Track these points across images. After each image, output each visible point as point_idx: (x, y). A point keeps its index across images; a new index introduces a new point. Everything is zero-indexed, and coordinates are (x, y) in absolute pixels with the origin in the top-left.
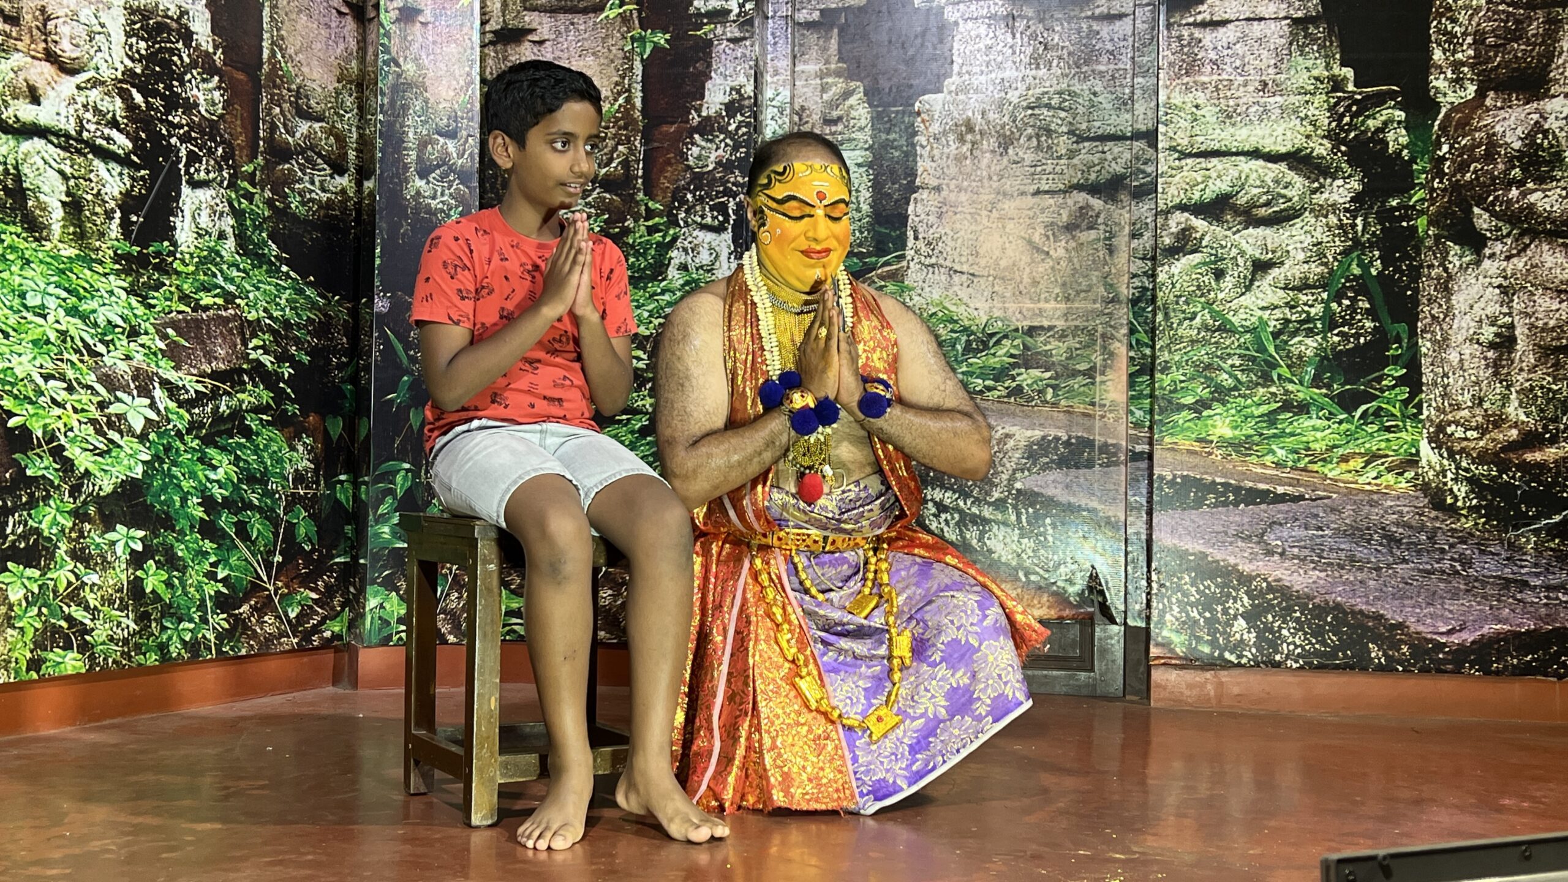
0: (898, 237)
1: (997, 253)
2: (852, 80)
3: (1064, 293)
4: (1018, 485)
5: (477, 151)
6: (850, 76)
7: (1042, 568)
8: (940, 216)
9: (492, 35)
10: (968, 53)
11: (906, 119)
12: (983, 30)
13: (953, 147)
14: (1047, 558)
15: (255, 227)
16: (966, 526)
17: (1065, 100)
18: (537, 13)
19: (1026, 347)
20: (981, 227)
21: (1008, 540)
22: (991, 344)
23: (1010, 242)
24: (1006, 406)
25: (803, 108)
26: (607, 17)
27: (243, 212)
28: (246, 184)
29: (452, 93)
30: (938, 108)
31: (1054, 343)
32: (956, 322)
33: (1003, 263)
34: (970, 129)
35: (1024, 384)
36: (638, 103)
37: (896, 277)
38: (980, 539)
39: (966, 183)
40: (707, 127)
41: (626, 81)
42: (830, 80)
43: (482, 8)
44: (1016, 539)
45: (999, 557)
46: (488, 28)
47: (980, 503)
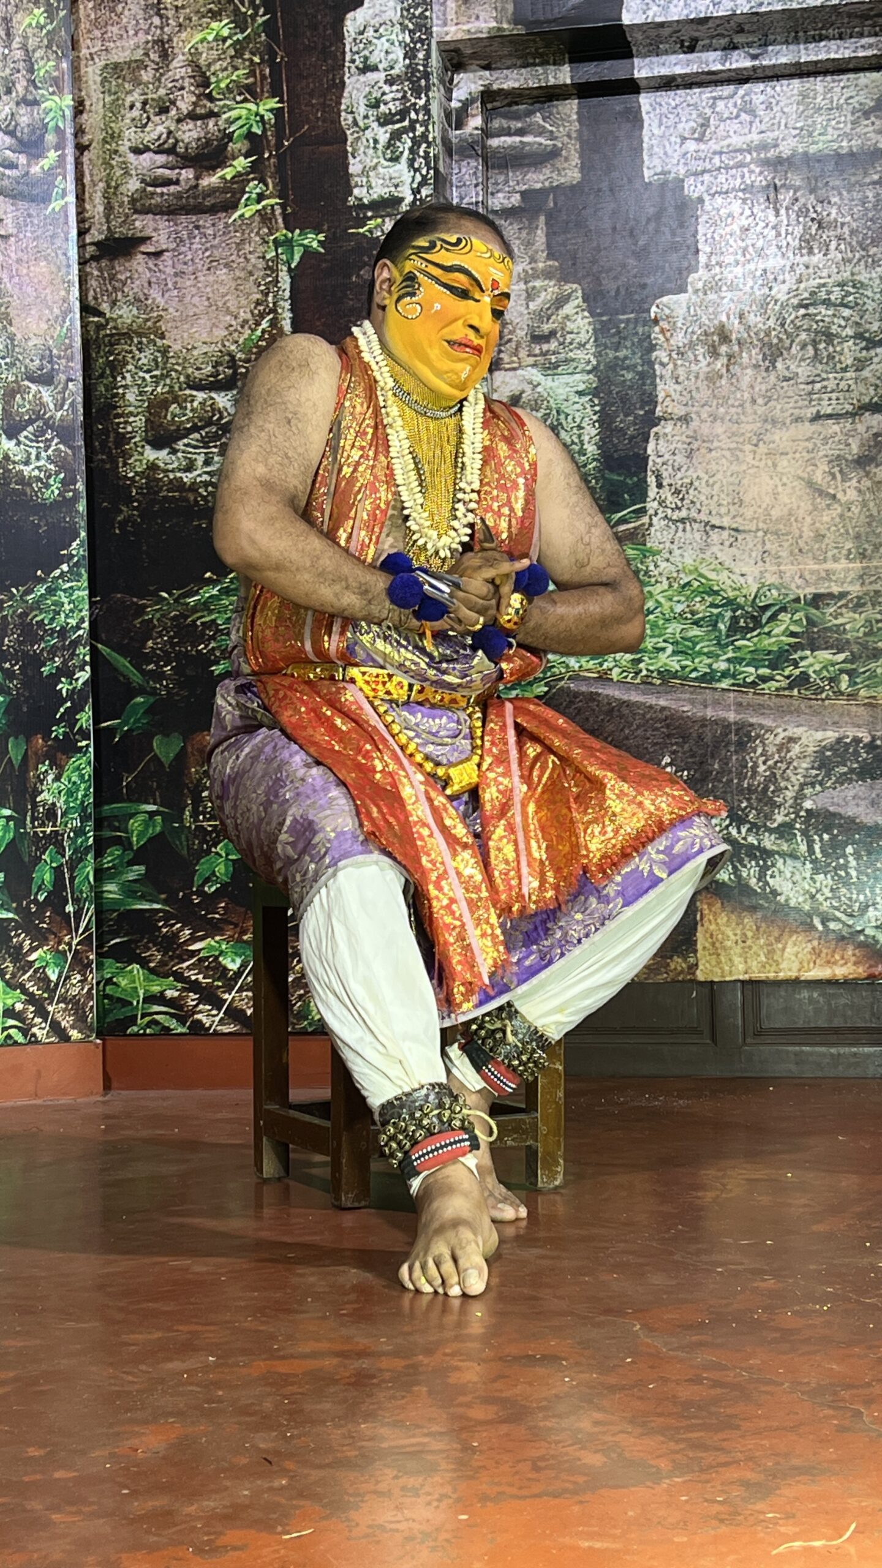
0: (636, 485)
1: (768, 500)
2: (567, 282)
3: (858, 547)
4: (808, 804)
5: (80, 399)
6: (564, 277)
7: (844, 912)
8: (690, 455)
9: (93, 248)
10: (717, 238)
11: (640, 330)
12: (736, 207)
13: (704, 363)
14: (850, 899)
16: (741, 861)
17: (848, 294)
18: (150, 216)
19: (811, 622)
20: (744, 467)
21: (797, 877)
22: (764, 621)
23: (784, 485)
24: (787, 700)
26: (242, 215)
29: (44, 326)
30: (681, 312)
31: (848, 615)
32: (716, 593)
33: (775, 513)
34: (725, 338)
35: (810, 671)
36: (287, 325)
37: (637, 537)
38: (761, 877)
39: (722, 410)
41: (270, 299)
42: (538, 283)
43: (78, 214)
44: (808, 875)
45: (787, 900)
46: (88, 239)
47: (758, 830)
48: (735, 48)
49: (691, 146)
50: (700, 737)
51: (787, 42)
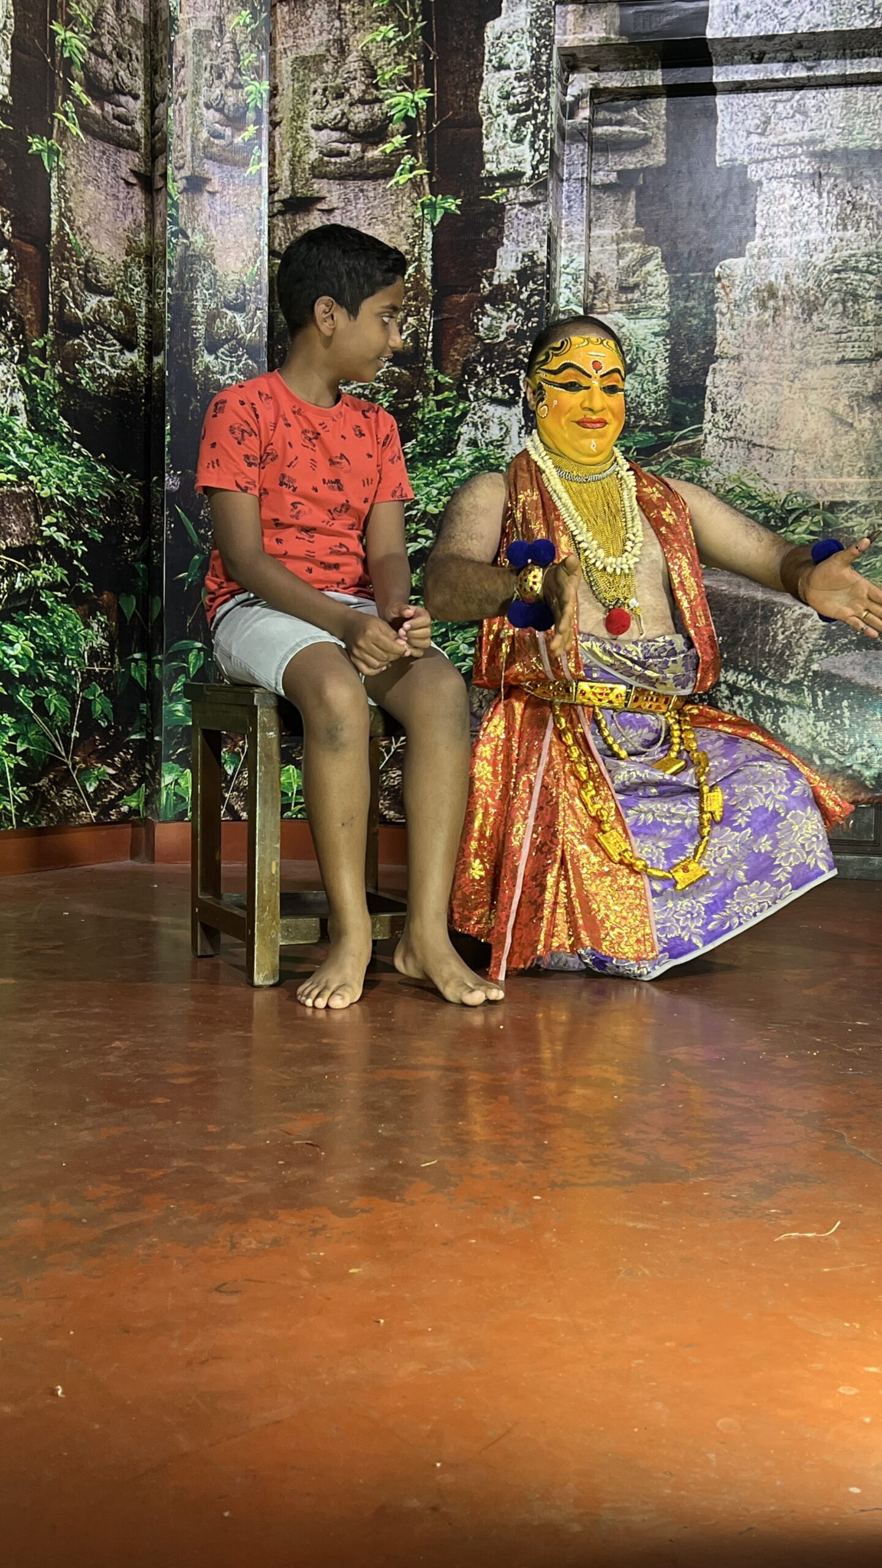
0: (696, 409)
2: (650, 245)
3: (868, 466)
4: (815, 667)
5: (265, 325)
6: (648, 242)
7: (838, 751)
8: (739, 387)
9: (280, 204)
10: (771, 214)
11: (706, 286)
12: (788, 189)
13: (755, 314)
14: (843, 741)
15: (47, 404)
16: (759, 708)
17: (873, 263)
18: (325, 180)
19: (827, 524)
20: (782, 398)
22: (790, 521)
23: (813, 414)
25: (598, 275)
26: (397, 182)
27: (34, 387)
28: (36, 359)
29: (240, 265)
30: (739, 272)
31: (856, 519)
32: (754, 498)
33: (804, 436)
34: (773, 295)
36: (428, 272)
37: (693, 451)
38: (775, 722)
39: (767, 352)
40: (499, 296)
41: (416, 250)
42: (627, 245)
43: (270, 177)
44: (811, 722)
45: (793, 741)
46: (276, 197)
47: (775, 685)
48: (795, 61)
49: (755, 139)
50: (733, 610)
51: (836, 58)
